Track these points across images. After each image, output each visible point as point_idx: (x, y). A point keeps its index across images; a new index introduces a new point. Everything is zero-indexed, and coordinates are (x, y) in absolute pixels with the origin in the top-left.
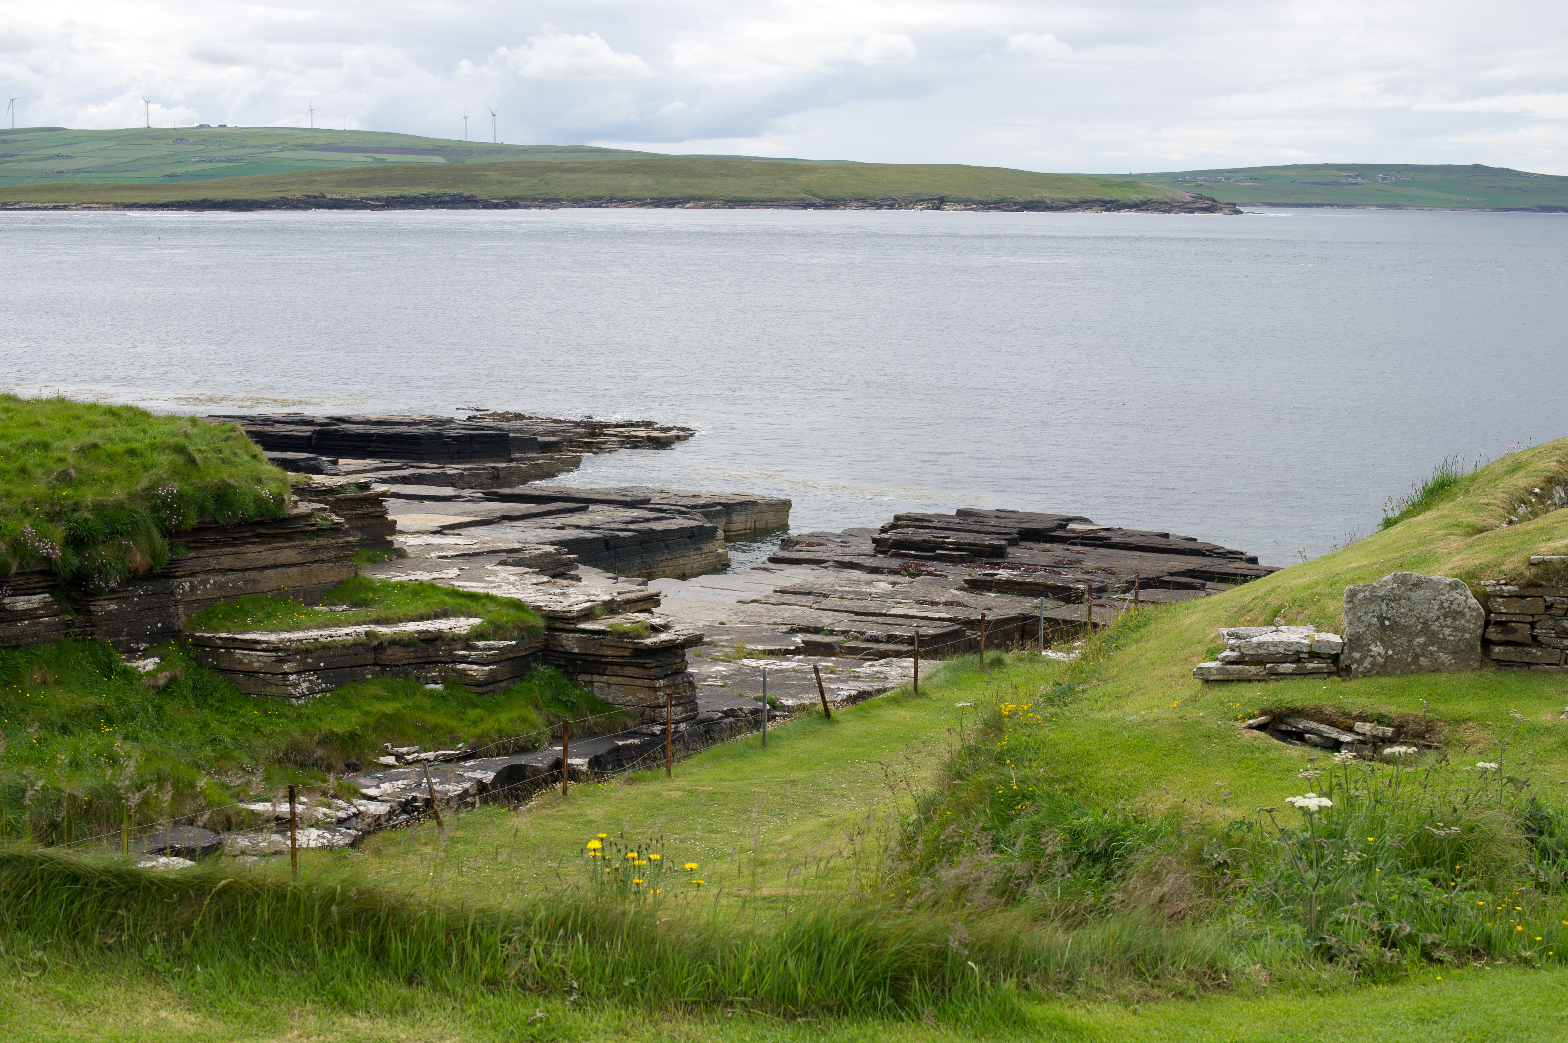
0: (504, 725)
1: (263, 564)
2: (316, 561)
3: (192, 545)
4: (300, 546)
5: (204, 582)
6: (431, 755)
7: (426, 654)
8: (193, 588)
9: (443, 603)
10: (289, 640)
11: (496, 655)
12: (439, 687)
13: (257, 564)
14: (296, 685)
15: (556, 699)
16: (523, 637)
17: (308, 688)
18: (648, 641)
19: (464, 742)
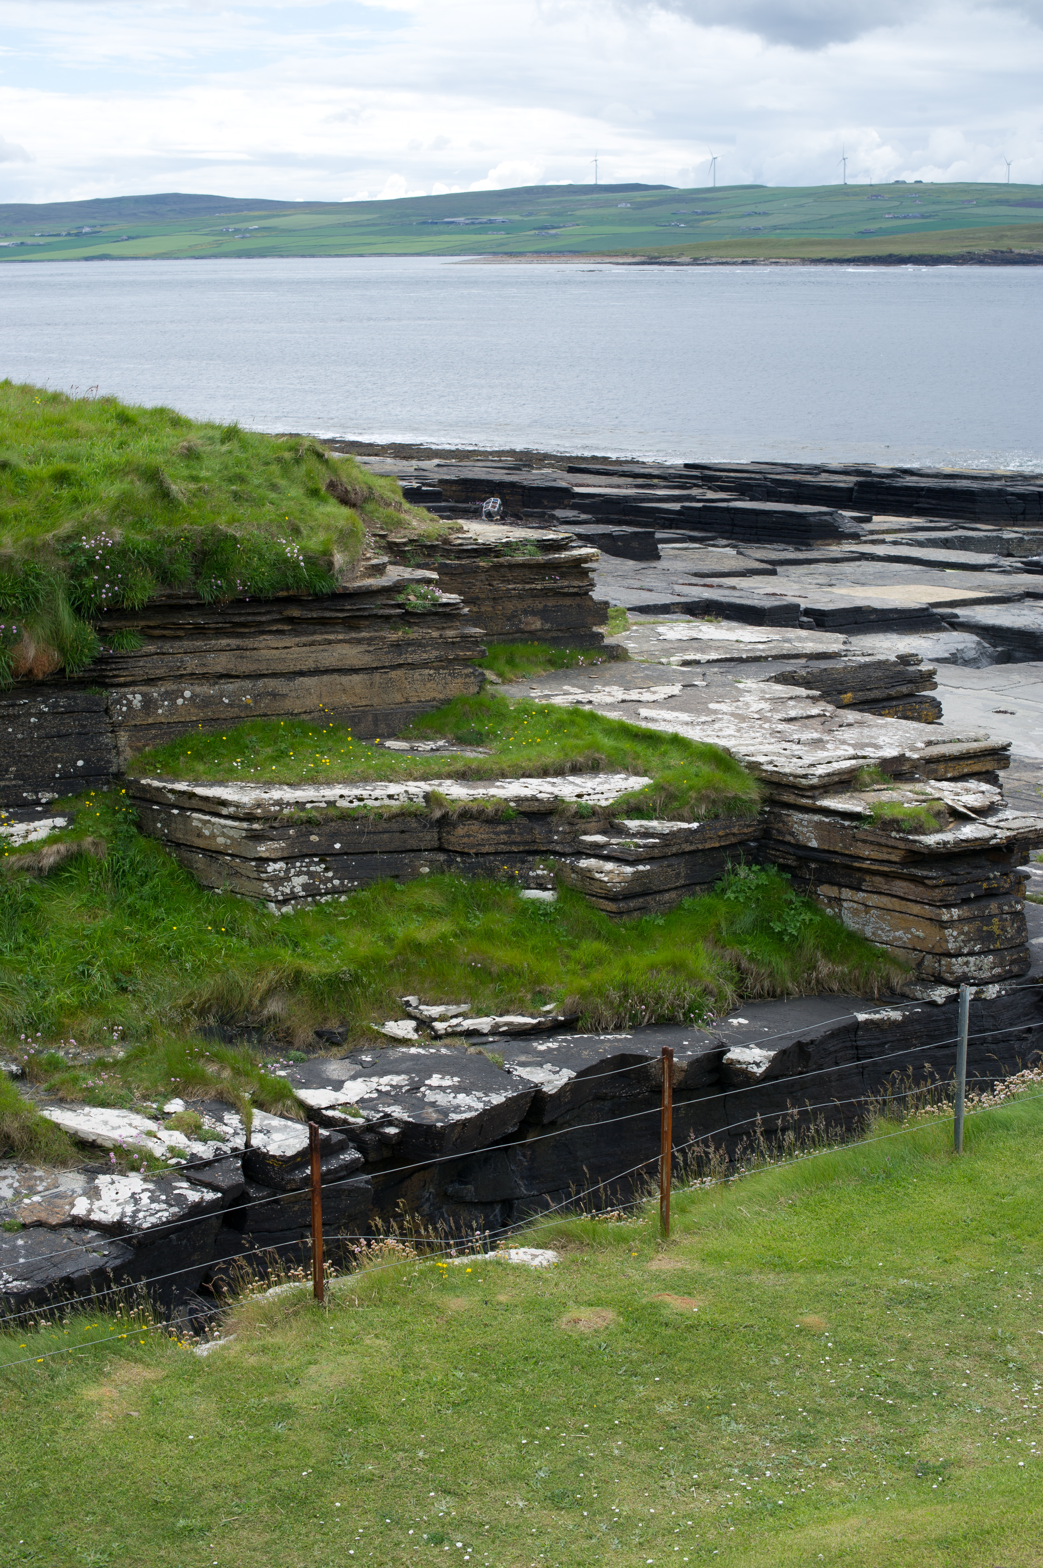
0: (633, 977)
1: (292, 668)
2: (400, 666)
3: (157, 632)
4: (369, 641)
5: (171, 696)
6: (484, 1023)
7: (528, 837)
8: (148, 704)
9: (595, 747)
10: (279, 803)
11: (654, 846)
12: (547, 896)
13: (280, 668)
14: (277, 881)
15: (762, 926)
16: (717, 817)
17: (305, 887)
18: (931, 840)
19: (557, 1000)
